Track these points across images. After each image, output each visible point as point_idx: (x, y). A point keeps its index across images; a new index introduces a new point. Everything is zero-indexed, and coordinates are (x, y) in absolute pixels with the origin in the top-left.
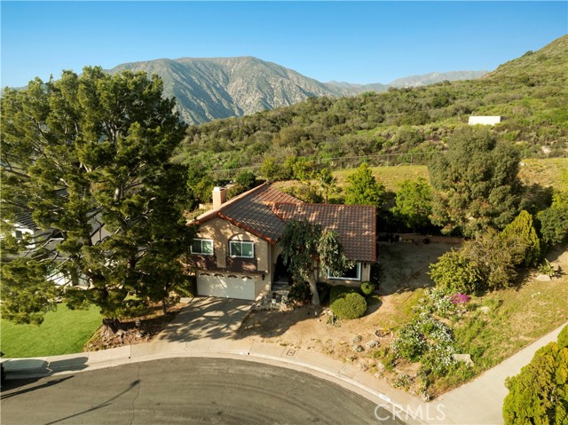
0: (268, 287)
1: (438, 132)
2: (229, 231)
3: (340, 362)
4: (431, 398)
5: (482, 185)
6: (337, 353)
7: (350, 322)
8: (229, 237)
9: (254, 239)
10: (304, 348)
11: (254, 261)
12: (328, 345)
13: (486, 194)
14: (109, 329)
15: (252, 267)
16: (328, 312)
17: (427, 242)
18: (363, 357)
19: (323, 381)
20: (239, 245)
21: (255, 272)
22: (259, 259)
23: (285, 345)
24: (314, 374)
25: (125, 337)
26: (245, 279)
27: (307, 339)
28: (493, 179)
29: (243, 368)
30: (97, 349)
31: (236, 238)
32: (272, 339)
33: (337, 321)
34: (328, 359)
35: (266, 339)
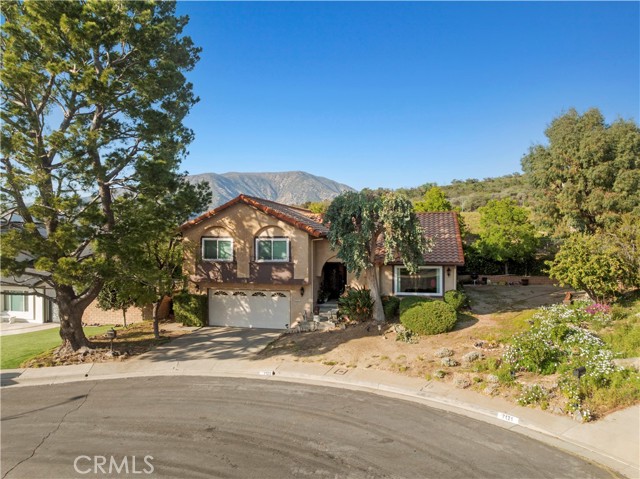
0: (308, 307)
2: (254, 223)
3: (422, 381)
4: (594, 418)
5: (603, 167)
6: (415, 371)
7: (433, 338)
8: (254, 232)
9: (289, 233)
10: (362, 366)
11: (290, 266)
12: (400, 361)
13: (608, 185)
14: (68, 343)
15: (285, 275)
16: (397, 329)
17: (526, 283)
18: (459, 371)
19: (396, 401)
20: (268, 244)
21: (291, 282)
22: (295, 262)
23: (332, 364)
24: (379, 393)
25: (89, 355)
26: (276, 298)
27: (367, 357)
28: (618, 160)
30: (40, 366)
31: (264, 234)
32: (310, 358)
33: (412, 337)
34: (402, 378)
35: (302, 359)
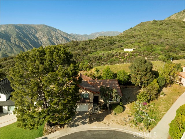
1: (117, 53)
2: (81, 90)
3: (122, 126)
5: (145, 73)
6: (120, 124)
7: (120, 114)
8: (81, 92)
10: (111, 123)
11: (89, 99)
12: (117, 122)
13: (146, 75)
14: (49, 126)
15: (88, 101)
16: (113, 112)
18: (128, 123)
19: (121, 132)
20: (84, 95)
23: (105, 123)
24: (117, 131)
25: (55, 128)
27: (110, 120)
29: (97, 132)
30: (48, 134)
31: (83, 92)
32: (100, 122)
33: (116, 114)
34: (119, 126)
35: (99, 122)
